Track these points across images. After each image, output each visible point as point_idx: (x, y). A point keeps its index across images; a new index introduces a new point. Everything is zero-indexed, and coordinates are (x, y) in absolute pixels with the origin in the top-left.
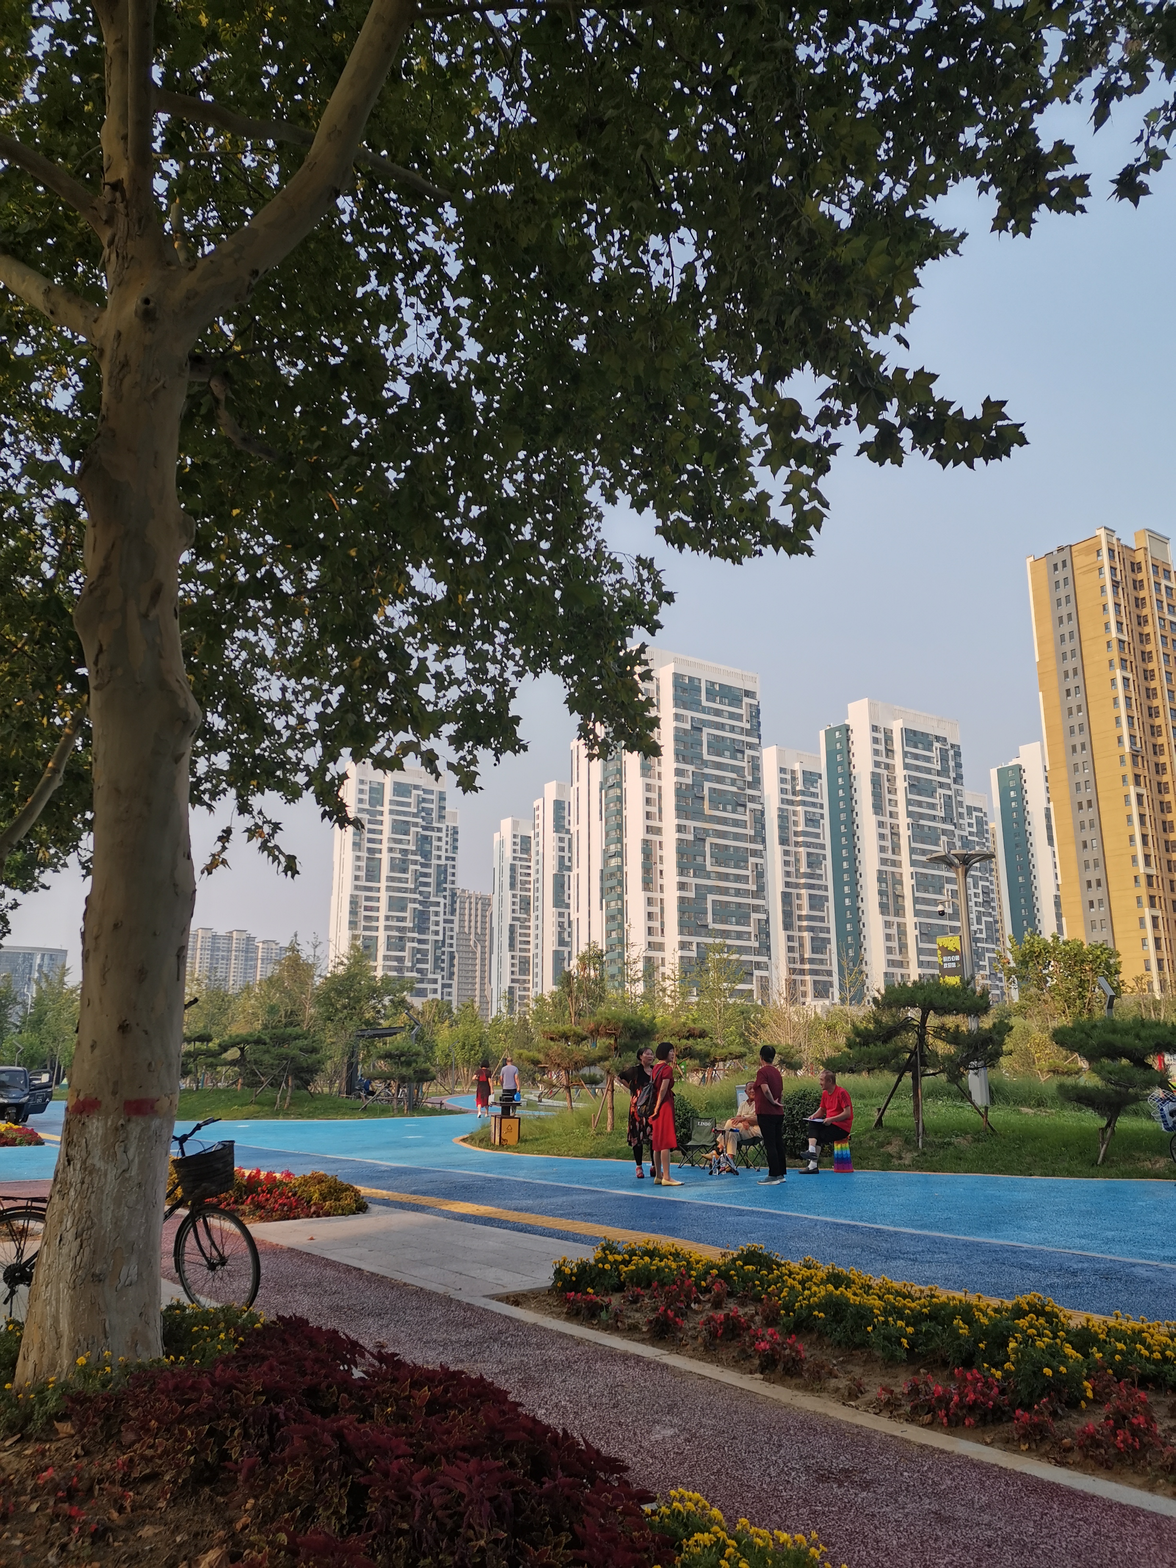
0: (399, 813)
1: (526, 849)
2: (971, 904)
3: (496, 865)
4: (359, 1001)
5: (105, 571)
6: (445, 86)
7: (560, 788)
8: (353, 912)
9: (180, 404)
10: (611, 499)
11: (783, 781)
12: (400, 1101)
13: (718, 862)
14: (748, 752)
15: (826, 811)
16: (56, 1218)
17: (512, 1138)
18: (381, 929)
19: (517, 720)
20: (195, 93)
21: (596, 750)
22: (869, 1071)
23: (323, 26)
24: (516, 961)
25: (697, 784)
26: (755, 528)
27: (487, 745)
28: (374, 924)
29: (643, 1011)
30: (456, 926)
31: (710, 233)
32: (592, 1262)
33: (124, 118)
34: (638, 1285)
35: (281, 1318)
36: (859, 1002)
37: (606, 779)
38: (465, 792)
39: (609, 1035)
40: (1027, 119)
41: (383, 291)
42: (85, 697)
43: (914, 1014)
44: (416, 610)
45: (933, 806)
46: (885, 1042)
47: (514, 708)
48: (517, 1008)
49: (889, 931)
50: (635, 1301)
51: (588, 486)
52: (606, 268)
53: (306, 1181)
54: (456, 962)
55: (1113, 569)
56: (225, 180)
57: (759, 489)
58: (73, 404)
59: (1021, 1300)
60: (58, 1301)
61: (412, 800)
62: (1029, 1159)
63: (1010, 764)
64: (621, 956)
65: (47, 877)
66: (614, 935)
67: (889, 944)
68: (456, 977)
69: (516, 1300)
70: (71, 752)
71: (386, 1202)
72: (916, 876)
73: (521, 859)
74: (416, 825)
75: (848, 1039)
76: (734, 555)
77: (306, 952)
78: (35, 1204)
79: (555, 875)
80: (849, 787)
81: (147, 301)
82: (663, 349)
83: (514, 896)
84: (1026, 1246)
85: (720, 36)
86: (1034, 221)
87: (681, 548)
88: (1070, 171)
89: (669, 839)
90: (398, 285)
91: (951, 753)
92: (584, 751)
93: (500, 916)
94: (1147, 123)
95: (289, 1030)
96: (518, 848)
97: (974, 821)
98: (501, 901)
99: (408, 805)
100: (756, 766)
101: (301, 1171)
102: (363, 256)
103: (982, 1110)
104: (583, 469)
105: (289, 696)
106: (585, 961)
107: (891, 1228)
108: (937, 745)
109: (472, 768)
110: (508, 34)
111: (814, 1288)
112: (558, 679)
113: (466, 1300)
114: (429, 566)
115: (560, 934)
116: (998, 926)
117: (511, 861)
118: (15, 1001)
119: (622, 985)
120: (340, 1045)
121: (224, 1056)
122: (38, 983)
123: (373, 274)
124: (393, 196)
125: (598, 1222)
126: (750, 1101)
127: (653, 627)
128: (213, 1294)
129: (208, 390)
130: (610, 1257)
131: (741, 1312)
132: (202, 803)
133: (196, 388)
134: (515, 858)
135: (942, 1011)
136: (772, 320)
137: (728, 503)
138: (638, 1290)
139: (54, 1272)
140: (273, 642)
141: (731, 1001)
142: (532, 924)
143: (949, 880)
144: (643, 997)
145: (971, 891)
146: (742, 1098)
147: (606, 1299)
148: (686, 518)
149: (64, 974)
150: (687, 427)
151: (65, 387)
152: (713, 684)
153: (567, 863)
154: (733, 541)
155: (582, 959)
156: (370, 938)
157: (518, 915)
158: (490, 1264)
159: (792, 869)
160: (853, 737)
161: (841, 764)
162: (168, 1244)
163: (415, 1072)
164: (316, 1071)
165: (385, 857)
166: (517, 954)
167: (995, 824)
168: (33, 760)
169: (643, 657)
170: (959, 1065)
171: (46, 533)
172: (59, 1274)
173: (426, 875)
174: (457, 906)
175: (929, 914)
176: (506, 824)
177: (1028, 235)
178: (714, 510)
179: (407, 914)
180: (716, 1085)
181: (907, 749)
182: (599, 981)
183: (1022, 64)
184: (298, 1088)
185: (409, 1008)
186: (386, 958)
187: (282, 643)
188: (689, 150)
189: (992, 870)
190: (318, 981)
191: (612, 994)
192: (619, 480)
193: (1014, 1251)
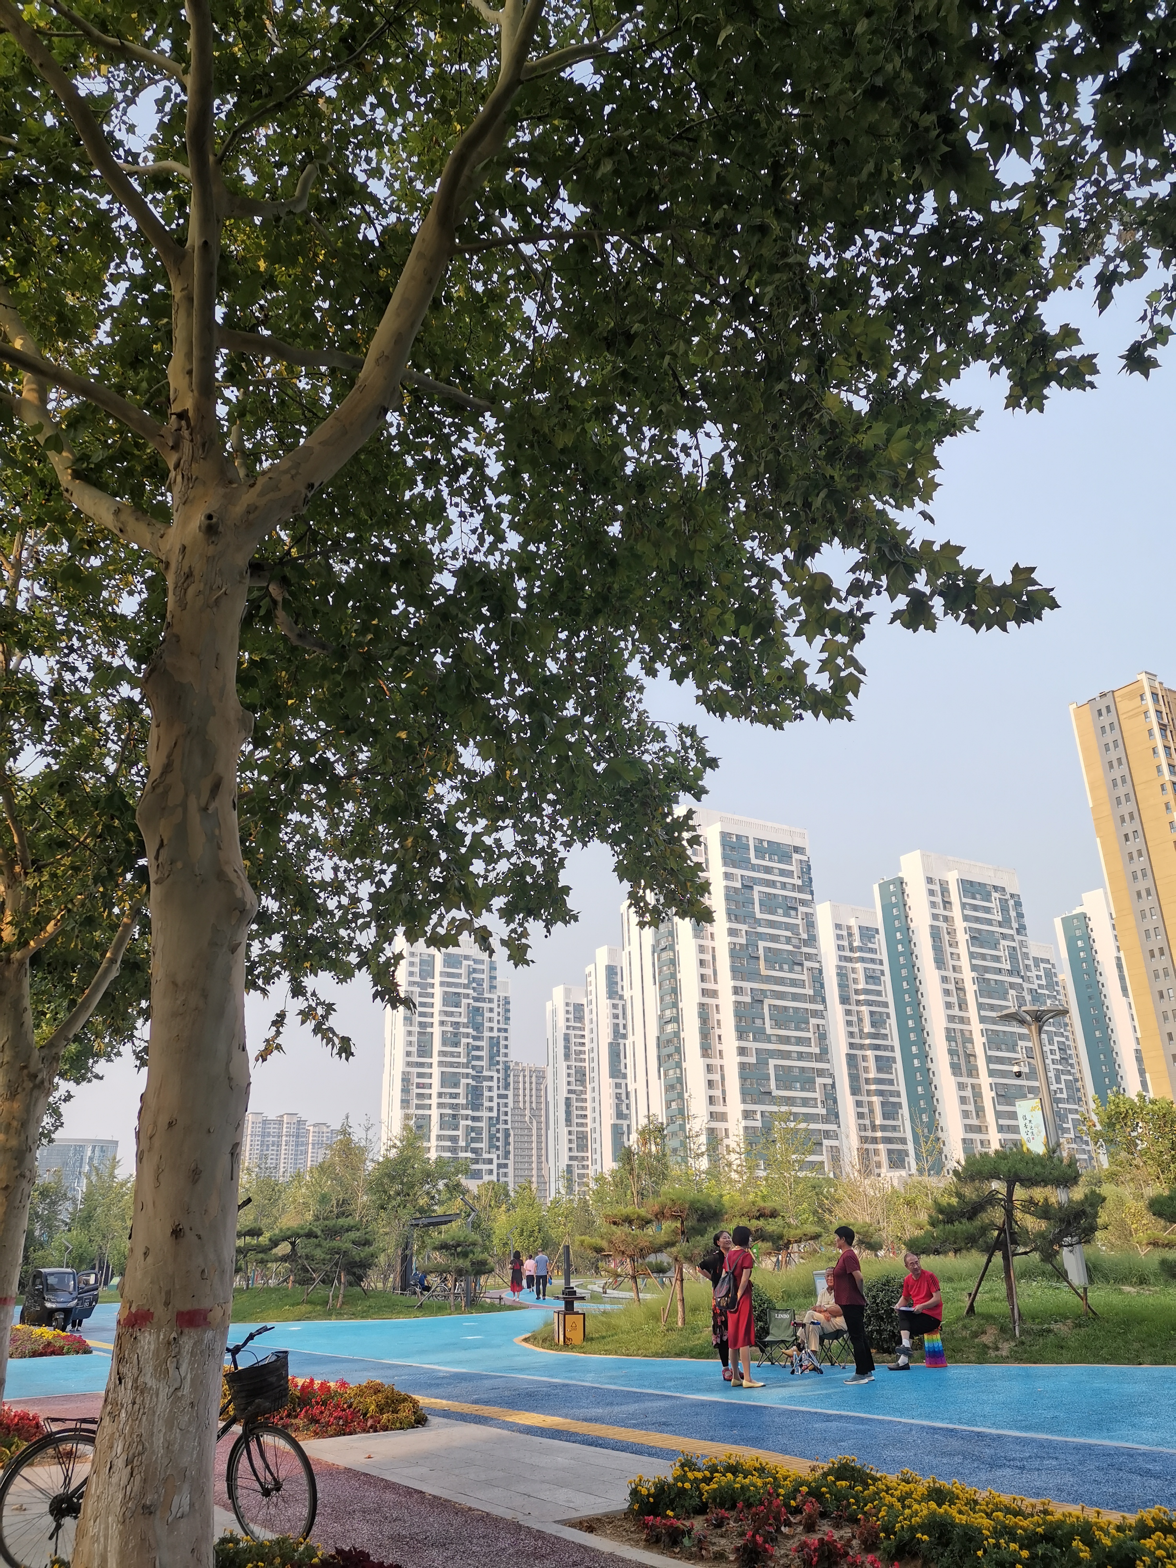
0: (449, 985)
1: (580, 1018)
2: (1048, 1061)
3: (549, 1035)
4: (413, 1187)
5: (167, 769)
6: (482, 310)
7: (612, 953)
8: (405, 1090)
9: (241, 607)
10: (651, 672)
11: (839, 937)
12: (456, 1296)
13: (778, 1024)
14: (802, 909)
15: (886, 967)
16: (106, 1443)
17: (576, 1337)
18: (434, 1106)
19: (566, 890)
20: (254, 329)
21: (647, 918)
22: (956, 1251)
23: (370, 265)
24: (574, 1137)
25: (752, 943)
26: (794, 693)
27: (537, 917)
28: (427, 1102)
29: (710, 1191)
30: (510, 1101)
31: (735, 426)
32: (670, 1480)
33: (189, 355)
34: (722, 1505)
35: (340, 1552)
36: (938, 1173)
37: (658, 942)
38: (516, 966)
39: (675, 1218)
40: (1031, 307)
41: (430, 494)
42: (145, 888)
43: (997, 1186)
44: (465, 788)
45: (997, 959)
46: (970, 1219)
47: (564, 879)
48: (576, 1188)
49: (963, 1094)
50: (719, 1525)
51: (629, 660)
52: (637, 460)
53: (361, 1392)
54: (511, 1139)
55: (1158, 712)
56: (282, 402)
57: (796, 657)
58: (139, 611)
59: (1145, 1515)
60: (106, 1537)
61: (462, 971)
62: (1136, 1345)
63: (1074, 912)
64: (682, 1127)
65: (101, 1067)
66: (674, 1105)
67: (965, 1107)
68: (511, 1156)
69: (590, 1525)
70: (128, 941)
71: (446, 1414)
72: (985, 1032)
73: (574, 1028)
74: (467, 996)
75: (930, 1217)
76: (776, 721)
77: (358, 1135)
78: (84, 1426)
79: (611, 1044)
80: (908, 941)
81: (210, 517)
82: (695, 531)
83: (569, 1067)
84: (1144, 1448)
85: (736, 252)
86: (1046, 398)
87: (722, 716)
88: (1077, 352)
89: (726, 1002)
90: (443, 487)
91: (1011, 903)
92: (635, 919)
93: (556, 1089)
94: (1150, 303)
95: (341, 1221)
96: (571, 1016)
97: (1042, 973)
98: (555, 1074)
99: (459, 976)
100: (810, 925)
101: (357, 1379)
102: (410, 462)
103: (1081, 1291)
104: (622, 644)
105: (341, 876)
106: (646, 1135)
107: (994, 1431)
108: (995, 895)
109: (524, 941)
110: (538, 261)
111: (916, 1506)
112: (606, 847)
113: (536, 1526)
114: (477, 744)
115: (618, 1106)
116: (1079, 1084)
117: (564, 1031)
118: (65, 1197)
119: (685, 1160)
120: (394, 1236)
121: (274, 1251)
122: (88, 1178)
123: (419, 478)
124: (437, 408)
125: (674, 1433)
126: (830, 1289)
127: (699, 793)
128: (268, 1523)
129: (268, 594)
130: (689, 1474)
131: (836, 1535)
132: (256, 987)
133: (256, 594)
134: (568, 1028)
135: (1030, 1182)
136: (799, 503)
137: (766, 671)
138: (722, 1512)
139: (103, 1504)
140: (325, 822)
141: (801, 1174)
142: (588, 1096)
143: (1022, 1037)
144: (707, 1173)
145: (1047, 1048)
146: (822, 1285)
147: (688, 1523)
148: (726, 687)
149: (114, 1167)
150: (722, 602)
151: (131, 593)
152: (761, 841)
153: (622, 1031)
154: (773, 707)
155: (642, 1133)
156: (423, 1117)
157: (573, 1087)
158: (561, 1484)
159: (855, 1030)
160: (908, 890)
161: (897, 917)
162: (221, 1467)
163: (473, 1264)
164: (369, 1266)
165: (436, 1031)
166: (574, 1129)
167: (1065, 976)
168: (92, 952)
169: (691, 822)
170: (1052, 1243)
171: (110, 730)
172: (108, 1506)
173: (478, 1048)
174: (511, 1080)
175: (1003, 1074)
176: (558, 993)
177: (1041, 411)
178: (753, 677)
179: (461, 1090)
180: (792, 1267)
181: (964, 900)
182: (661, 1158)
183: (1022, 258)
184: (351, 1284)
185: (465, 1192)
186: (440, 1138)
187: (334, 823)
188: (711, 353)
189: (1066, 1025)
190: (370, 1166)
191: (675, 1170)
192: (658, 654)
193: (1131, 1454)
